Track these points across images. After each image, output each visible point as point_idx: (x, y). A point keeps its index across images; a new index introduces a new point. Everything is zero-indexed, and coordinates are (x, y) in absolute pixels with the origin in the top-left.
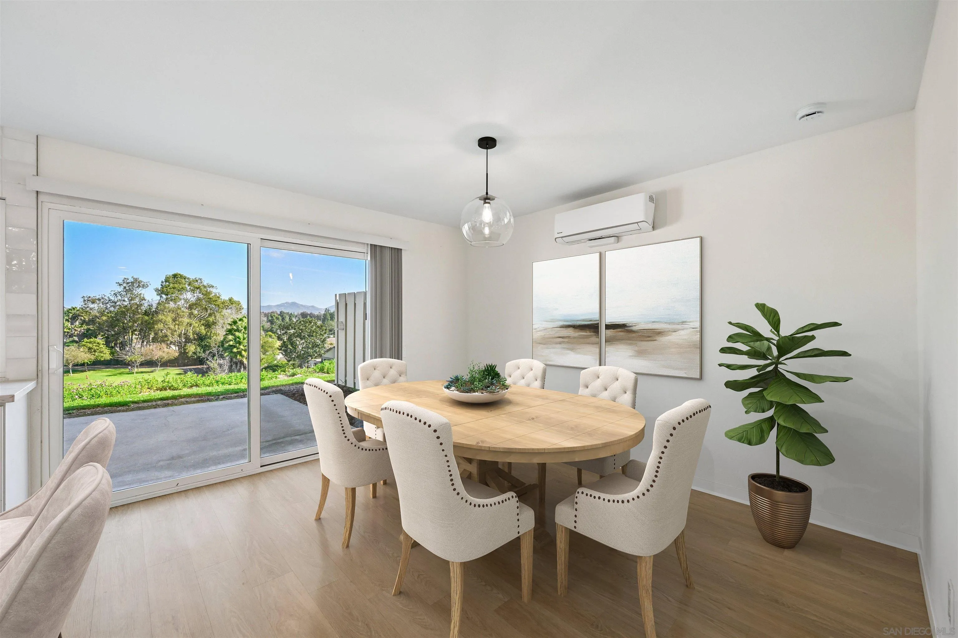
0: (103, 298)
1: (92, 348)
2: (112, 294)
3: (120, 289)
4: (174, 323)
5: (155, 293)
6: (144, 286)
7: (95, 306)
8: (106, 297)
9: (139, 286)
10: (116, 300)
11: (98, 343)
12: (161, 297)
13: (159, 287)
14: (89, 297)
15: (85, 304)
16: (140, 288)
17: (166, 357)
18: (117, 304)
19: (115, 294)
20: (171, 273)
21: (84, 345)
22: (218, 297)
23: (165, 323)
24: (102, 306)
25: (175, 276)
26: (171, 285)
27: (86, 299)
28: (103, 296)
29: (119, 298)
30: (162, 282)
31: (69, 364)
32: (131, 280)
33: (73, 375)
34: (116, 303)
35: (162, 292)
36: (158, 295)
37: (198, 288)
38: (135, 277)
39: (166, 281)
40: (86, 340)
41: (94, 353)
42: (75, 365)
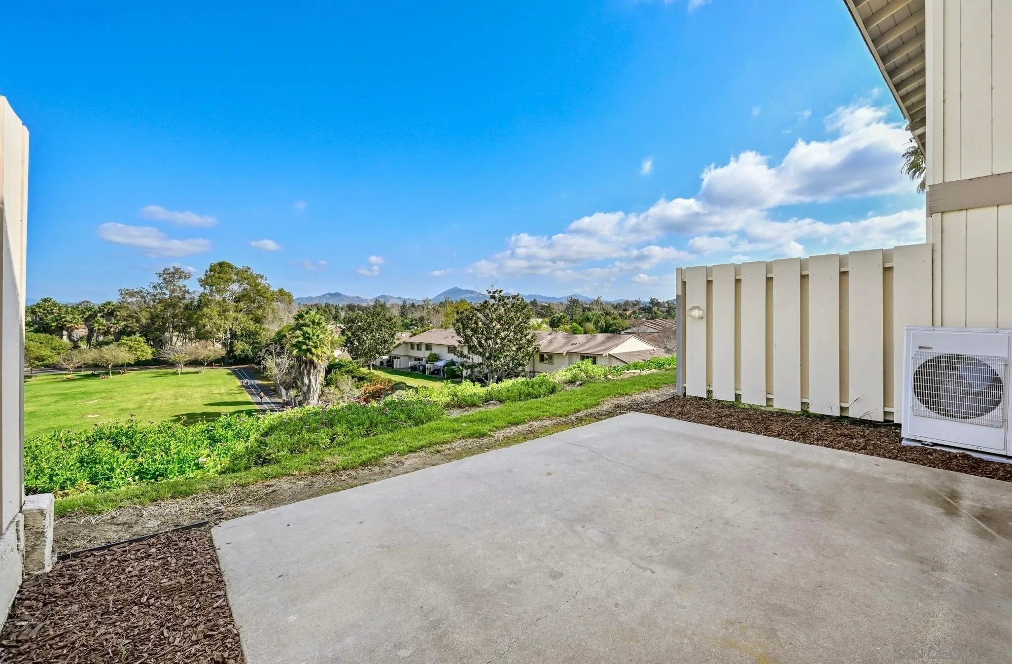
0: (141, 291)
1: (133, 347)
2: (151, 286)
3: (161, 281)
4: (220, 318)
5: (198, 284)
6: (187, 276)
7: (134, 299)
8: (144, 290)
9: (180, 277)
10: (156, 292)
11: (139, 341)
12: (205, 289)
13: (203, 277)
14: (127, 290)
15: (123, 298)
16: (182, 280)
17: (213, 356)
18: (157, 297)
19: (155, 287)
20: (216, 261)
21: (123, 344)
22: (268, 289)
23: (210, 318)
24: (140, 299)
25: (221, 264)
26: (217, 275)
27: (123, 292)
28: (141, 289)
29: (159, 290)
30: (207, 271)
31: (108, 365)
32: (172, 270)
33: (114, 376)
34: (155, 296)
35: (207, 283)
36: (201, 286)
37: (245, 279)
38: (176, 267)
39: (211, 271)
40: (125, 337)
41: (135, 352)
42: (114, 366)
